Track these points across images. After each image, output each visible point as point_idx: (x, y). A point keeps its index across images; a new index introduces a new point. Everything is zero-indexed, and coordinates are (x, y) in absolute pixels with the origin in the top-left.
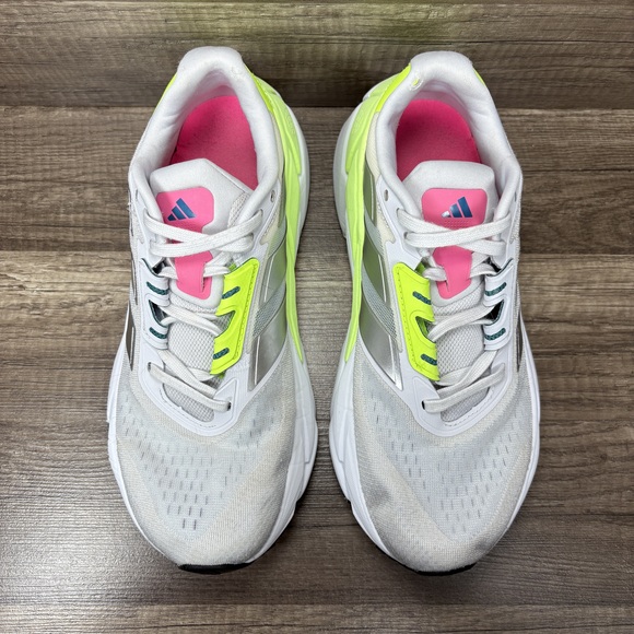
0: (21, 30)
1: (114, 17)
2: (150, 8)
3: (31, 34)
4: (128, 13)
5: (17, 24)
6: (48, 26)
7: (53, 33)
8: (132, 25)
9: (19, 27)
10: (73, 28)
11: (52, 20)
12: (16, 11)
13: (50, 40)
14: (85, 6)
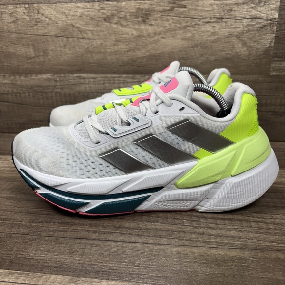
0: (57, 89)
1: (88, 82)
2: (100, 77)
3: (59, 91)
4: (92, 80)
5: (57, 85)
6: (66, 87)
7: (66, 90)
8: (93, 86)
9: (57, 87)
10: (73, 88)
11: (68, 83)
12: (58, 79)
13: (65, 94)
14: (80, 76)
